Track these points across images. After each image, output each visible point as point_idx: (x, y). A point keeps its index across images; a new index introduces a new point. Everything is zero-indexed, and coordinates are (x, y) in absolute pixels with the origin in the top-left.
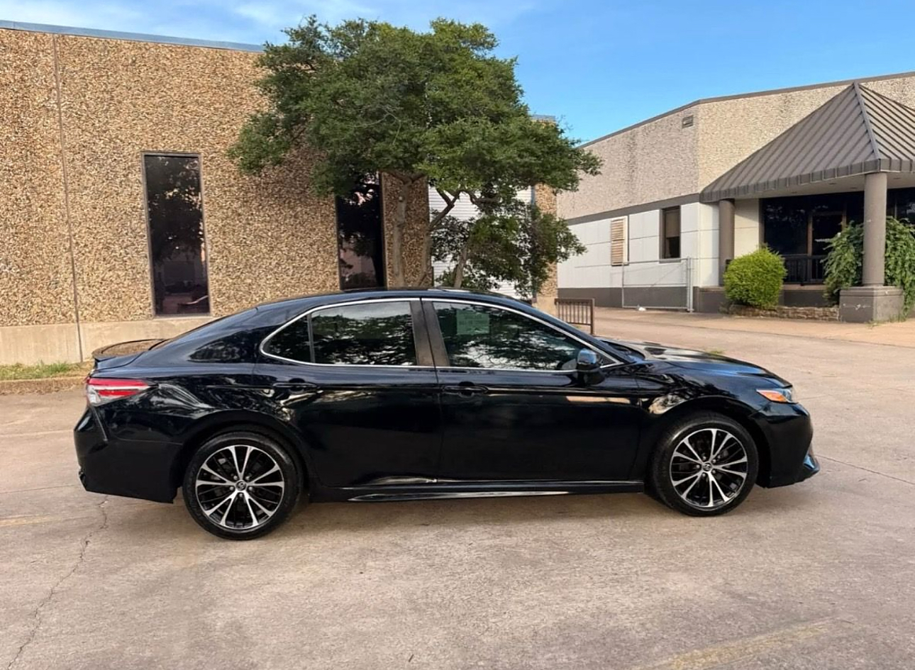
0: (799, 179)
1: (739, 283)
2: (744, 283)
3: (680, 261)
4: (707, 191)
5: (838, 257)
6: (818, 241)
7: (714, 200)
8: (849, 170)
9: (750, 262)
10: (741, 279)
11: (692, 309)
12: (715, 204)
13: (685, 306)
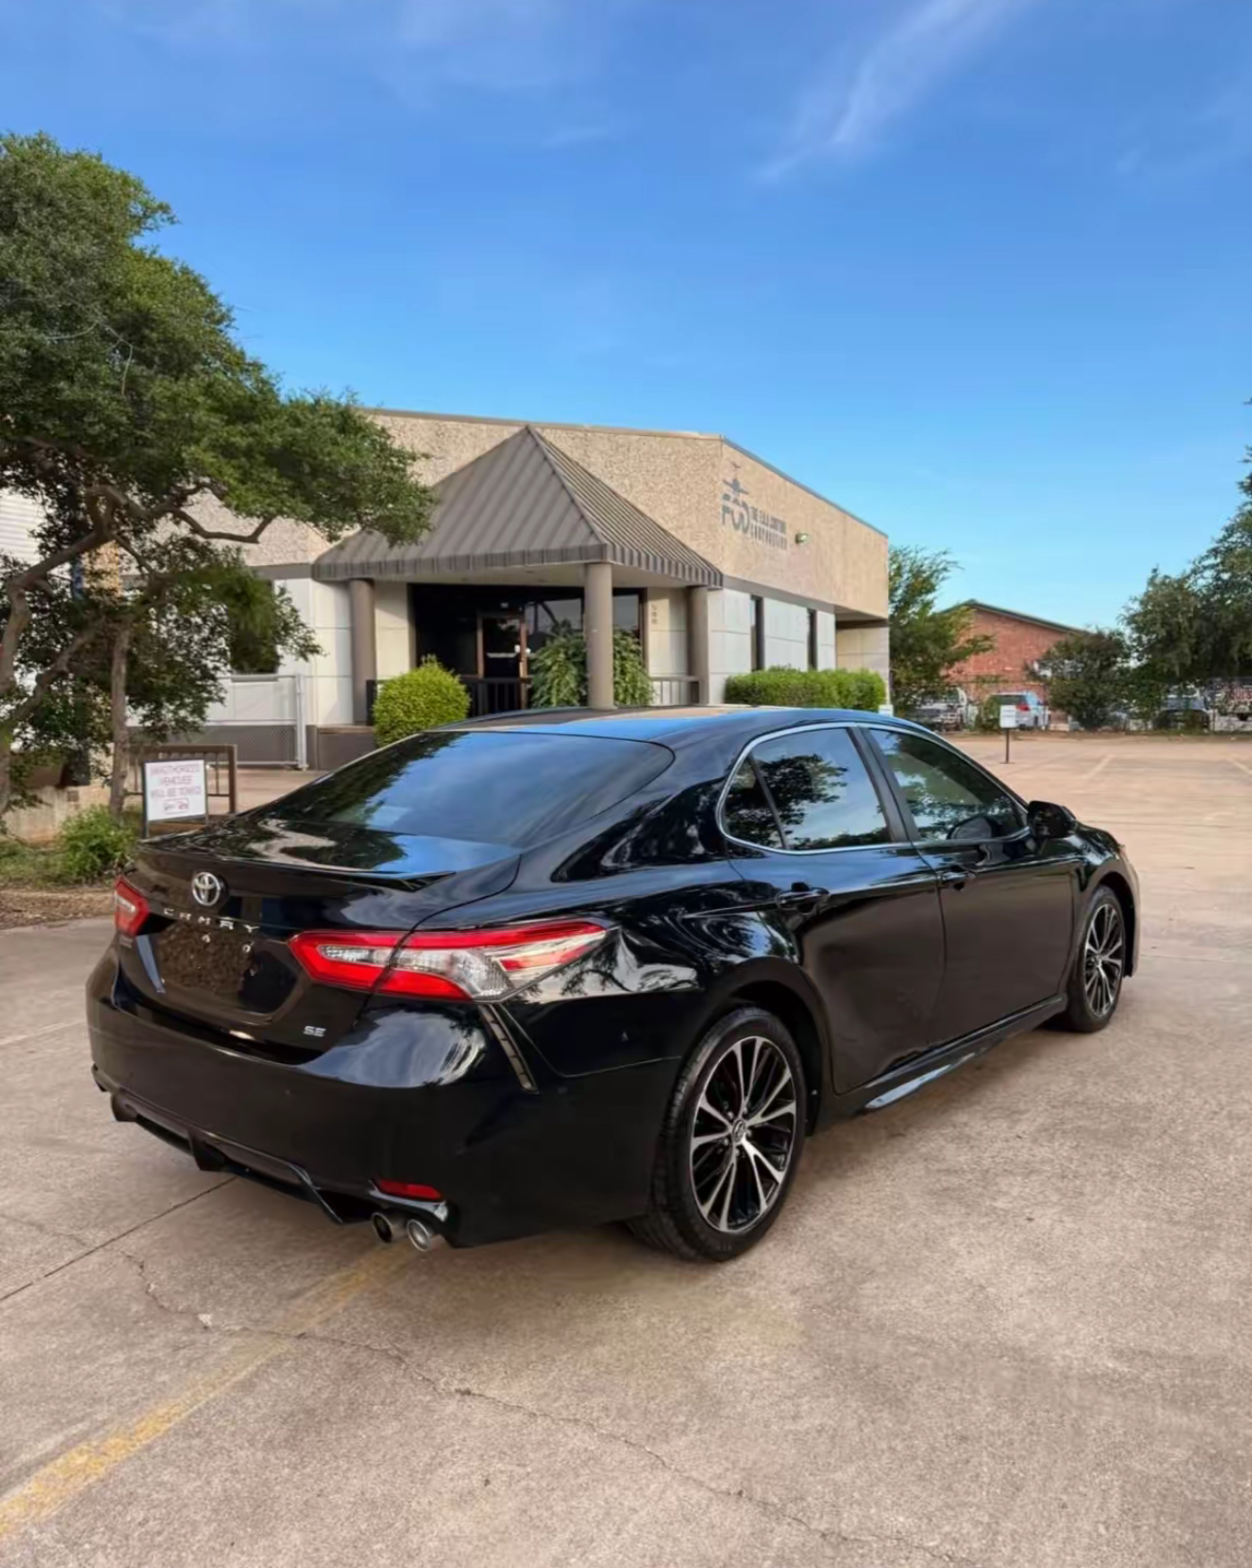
0: (489, 559)
1: (406, 719)
2: (414, 719)
3: (275, 679)
4: (327, 561)
5: (556, 681)
6: (492, 655)
7: (339, 578)
8: (564, 554)
9: (419, 685)
10: (407, 713)
11: (304, 765)
12: (344, 585)
13: (293, 760)
